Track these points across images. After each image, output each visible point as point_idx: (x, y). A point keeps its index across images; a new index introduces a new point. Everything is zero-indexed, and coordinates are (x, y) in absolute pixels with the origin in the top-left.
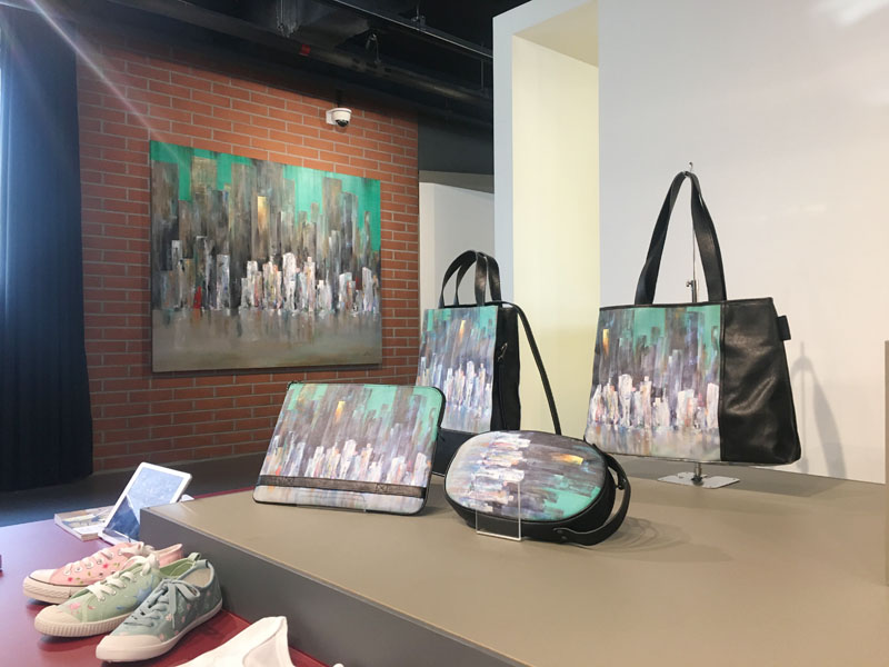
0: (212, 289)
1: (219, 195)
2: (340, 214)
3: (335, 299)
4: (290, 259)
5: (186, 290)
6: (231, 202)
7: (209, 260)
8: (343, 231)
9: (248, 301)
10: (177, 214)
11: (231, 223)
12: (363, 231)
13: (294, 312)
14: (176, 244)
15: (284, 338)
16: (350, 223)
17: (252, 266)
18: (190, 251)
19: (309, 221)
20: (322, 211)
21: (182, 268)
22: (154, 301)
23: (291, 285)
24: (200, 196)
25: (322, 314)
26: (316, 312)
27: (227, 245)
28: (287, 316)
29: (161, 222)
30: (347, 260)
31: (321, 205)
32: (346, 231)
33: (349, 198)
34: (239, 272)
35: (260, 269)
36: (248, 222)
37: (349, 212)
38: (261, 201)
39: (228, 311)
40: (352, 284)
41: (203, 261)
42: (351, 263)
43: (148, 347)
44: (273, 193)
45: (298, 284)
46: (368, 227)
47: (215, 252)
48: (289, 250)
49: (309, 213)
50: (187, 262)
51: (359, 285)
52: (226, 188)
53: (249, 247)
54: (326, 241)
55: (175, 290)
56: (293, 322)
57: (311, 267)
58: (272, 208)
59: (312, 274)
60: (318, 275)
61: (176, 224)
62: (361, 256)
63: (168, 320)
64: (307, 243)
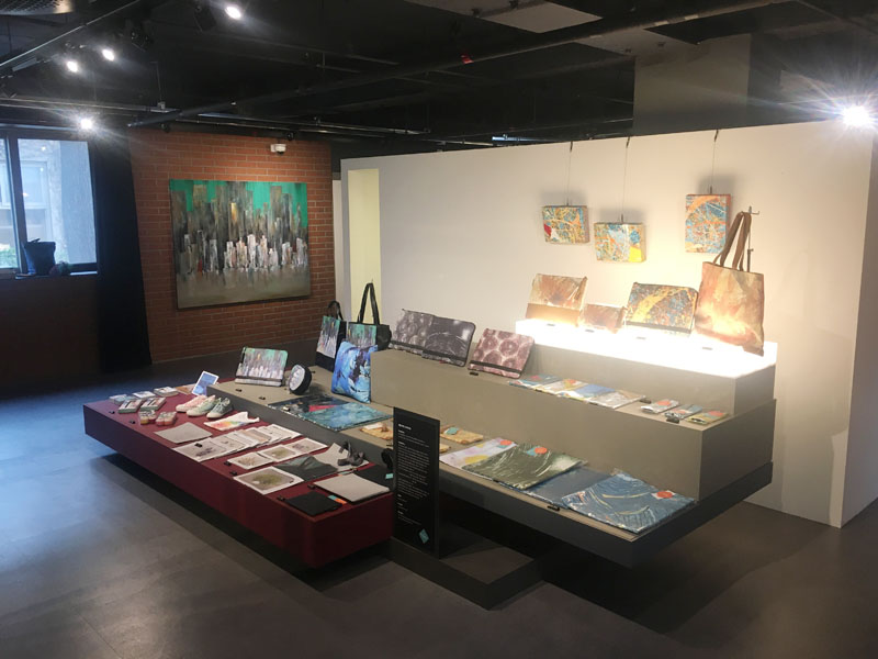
0: (208, 260)
1: (209, 206)
2: (281, 206)
3: (280, 259)
4: (252, 238)
5: (194, 262)
6: (216, 209)
7: (205, 243)
8: (284, 218)
9: (228, 264)
10: (187, 219)
11: (217, 222)
12: (296, 216)
13: (256, 269)
14: (187, 237)
15: (250, 285)
16: (288, 212)
17: (230, 244)
18: (194, 241)
19: (262, 215)
20: (270, 207)
21: (190, 250)
22: (176, 269)
23: (253, 253)
24: (198, 208)
25: (272, 269)
26: (269, 268)
27: (215, 234)
28: (251, 271)
29: (177, 225)
30: (286, 234)
31: (270, 203)
32: (286, 217)
33: (287, 197)
34: (222, 249)
35: (235, 246)
36: (226, 219)
37: (287, 205)
38: (233, 205)
39: (217, 272)
40: (290, 249)
41: (202, 245)
42: (290, 236)
43: (175, 295)
44: (240, 200)
45: (257, 252)
46: (299, 213)
47: (208, 239)
48: (251, 233)
49: (263, 209)
50: (193, 246)
51: (295, 250)
52: (212, 201)
53: (227, 234)
54: (273, 225)
55: (187, 263)
56: (255, 276)
57: (264, 241)
58: (240, 209)
59: (265, 245)
60: (269, 246)
61: (186, 225)
62: (296, 232)
63: (185, 279)
64: (261, 227)
